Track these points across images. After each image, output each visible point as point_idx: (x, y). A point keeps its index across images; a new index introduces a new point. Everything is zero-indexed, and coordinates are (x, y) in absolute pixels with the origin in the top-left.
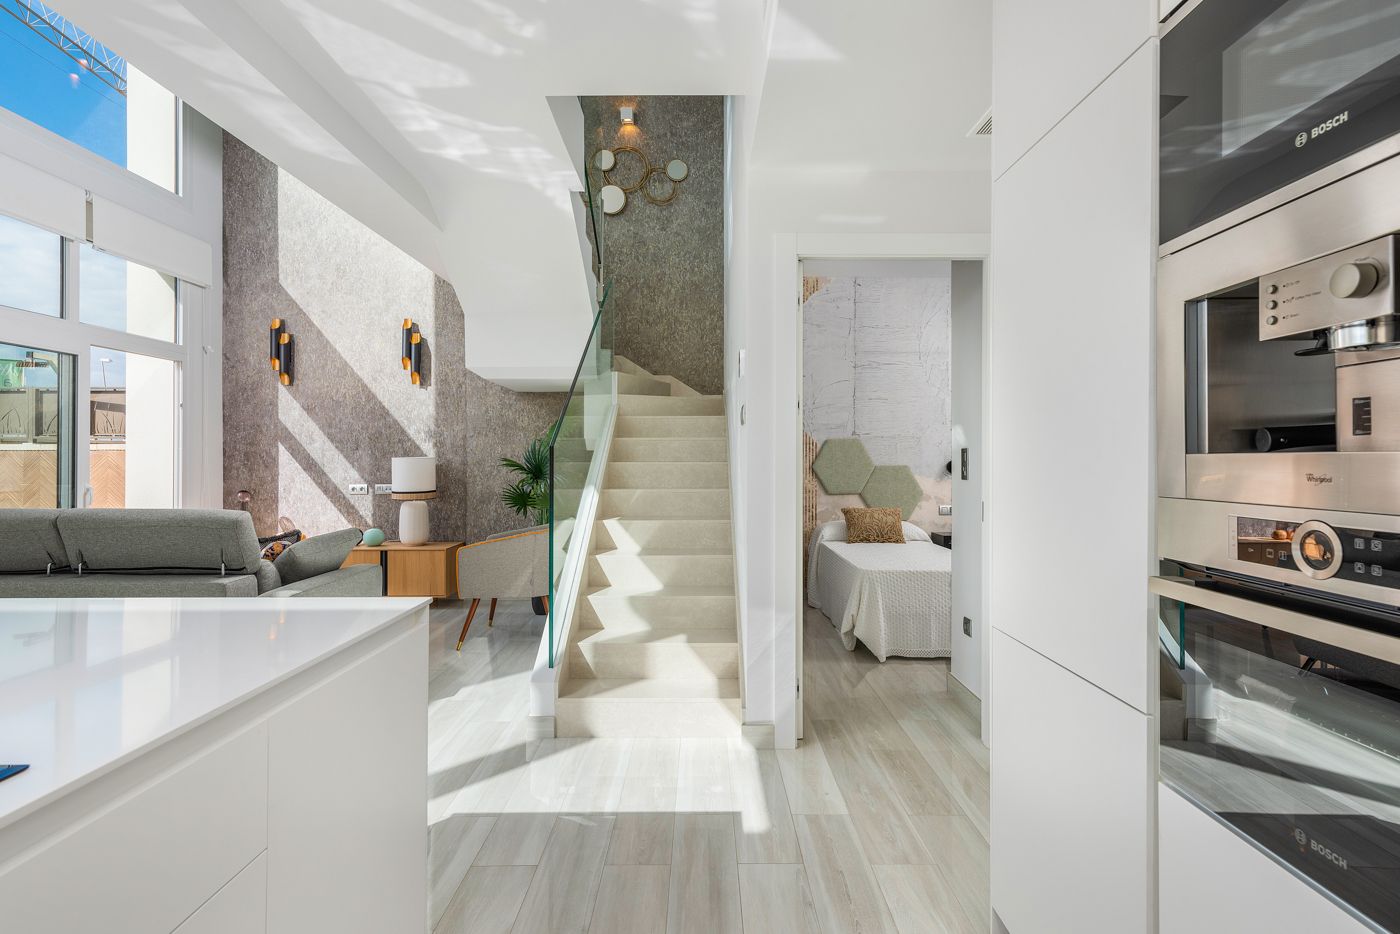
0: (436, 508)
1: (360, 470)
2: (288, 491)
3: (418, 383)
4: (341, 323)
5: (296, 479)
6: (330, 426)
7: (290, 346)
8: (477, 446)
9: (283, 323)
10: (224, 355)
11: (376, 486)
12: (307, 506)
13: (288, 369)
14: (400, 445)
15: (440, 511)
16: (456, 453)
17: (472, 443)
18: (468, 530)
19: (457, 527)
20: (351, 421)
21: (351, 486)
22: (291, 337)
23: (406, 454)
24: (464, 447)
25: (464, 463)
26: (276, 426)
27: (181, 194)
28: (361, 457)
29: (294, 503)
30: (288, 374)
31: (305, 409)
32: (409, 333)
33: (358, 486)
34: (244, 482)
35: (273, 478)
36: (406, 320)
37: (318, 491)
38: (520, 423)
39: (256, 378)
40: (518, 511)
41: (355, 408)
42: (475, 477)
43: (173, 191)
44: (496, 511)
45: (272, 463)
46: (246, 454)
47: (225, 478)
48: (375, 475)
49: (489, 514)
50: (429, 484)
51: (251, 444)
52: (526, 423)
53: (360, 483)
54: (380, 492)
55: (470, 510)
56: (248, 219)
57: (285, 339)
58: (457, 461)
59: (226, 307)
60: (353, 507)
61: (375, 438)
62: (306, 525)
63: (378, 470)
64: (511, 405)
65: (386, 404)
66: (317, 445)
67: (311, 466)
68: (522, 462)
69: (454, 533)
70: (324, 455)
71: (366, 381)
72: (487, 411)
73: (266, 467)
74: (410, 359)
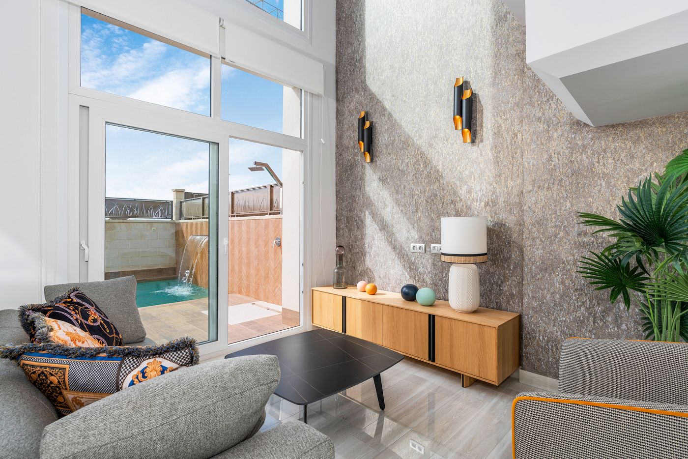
0: (488, 272)
1: (420, 230)
2: (370, 247)
3: (469, 140)
4: (405, 102)
5: (376, 238)
6: (397, 193)
7: (371, 129)
8: (536, 203)
9: (367, 114)
10: (337, 146)
11: (432, 245)
12: (382, 260)
13: (370, 148)
14: (452, 206)
15: (493, 275)
16: (510, 212)
17: (530, 200)
18: (526, 300)
19: (512, 295)
20: (412, 186)
21: (412, 245)
22: (371, 123)
23: (458, 214)
24: (520, 205)
25: (521, 224)
26: (363, 196)
27: (303, 30)
28: (419, 218)
29: (374, 257)
30: (369, 153)
31: (381, 180)
32: (460, 89)
33: (417, 245)
34: (346, 239)
35: (362, 236)
36: (457, 80)
37: (389, 248)
38: (599, 169)
39: (352, 161)
40: (614, 296)
41: (415, 174)
42: (534, 239)
43: (300, 29)
44: (563, 283)
45: (360, 226)
46: (347, 218)
47: (337, 236)
48: (431, 235)
49: (553, 285)
50: (480, 246)
51: (350, 211)
52: (611, 167)
53: (419, 242)
54: (434, 252)
55: (528, 277)
56: (348, 42)
57: (367, 124)
58: (511, 220)
59: (337, 111)
60: (413, 264)
61: (432, 199)
62: (382, 276)
63: (434, 230)
64: (584, 147)
65: (440, 168)
66: (388, 209)
67: (384, 227)
68: (618, 218)
69: (508, 301)
70: (393, 218)
71: (423, 149)
72: (550, 159)
73: (358, 228)
74: (461, 116)
